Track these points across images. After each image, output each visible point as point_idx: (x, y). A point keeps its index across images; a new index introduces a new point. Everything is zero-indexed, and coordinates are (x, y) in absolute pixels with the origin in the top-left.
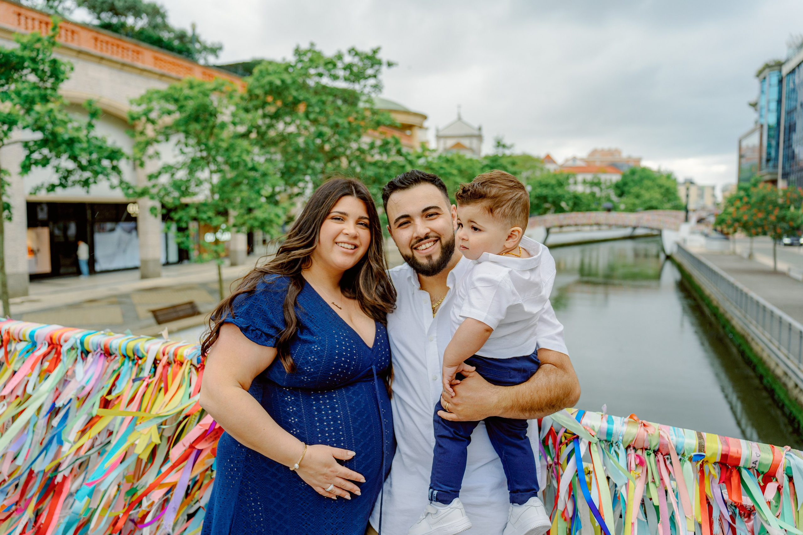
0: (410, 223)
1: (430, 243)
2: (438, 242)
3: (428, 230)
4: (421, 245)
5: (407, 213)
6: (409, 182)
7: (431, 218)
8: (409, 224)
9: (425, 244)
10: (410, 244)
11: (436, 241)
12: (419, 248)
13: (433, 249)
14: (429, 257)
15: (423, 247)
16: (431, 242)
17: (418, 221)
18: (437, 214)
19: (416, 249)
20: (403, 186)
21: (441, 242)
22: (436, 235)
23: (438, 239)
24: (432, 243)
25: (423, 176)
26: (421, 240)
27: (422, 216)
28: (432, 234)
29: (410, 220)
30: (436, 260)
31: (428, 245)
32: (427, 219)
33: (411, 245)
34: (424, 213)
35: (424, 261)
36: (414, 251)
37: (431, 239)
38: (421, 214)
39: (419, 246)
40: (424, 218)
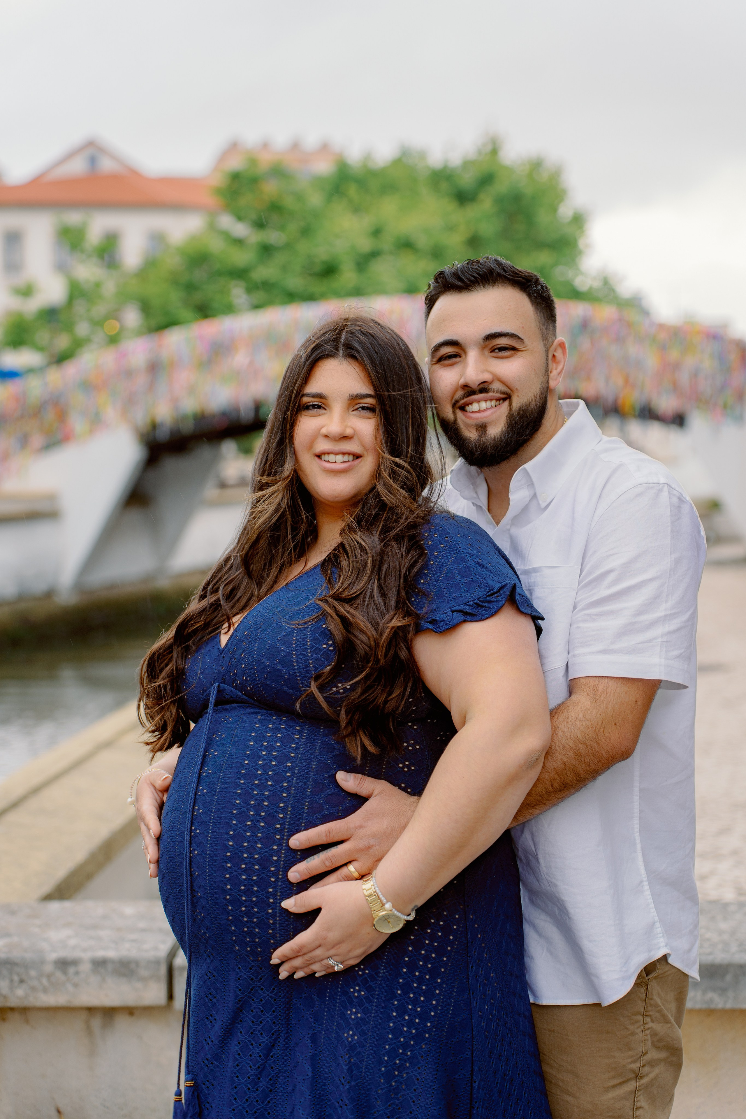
0: (460, 357)
1: (488, 403)
2: (507, 403)
3: (487, 377)
4: (471, 404)
5: (455, 338)
6: (472, 278)
7: (501, 354)
8: (458, 359)
9: (478, 402)
10: (453, 397)
11: (504, 400)
12: (469, 408)
13: (492, 414)
14: (482, 428)
15: (475, 407)
16: (491, 400)
17: (473, 356)
18: (514, 349)
19: (463, 408)
20: (459, 283)
21: (510, 404)
22: (503, 388)
23: (507, 397)
24: (493, 403)
25: (505, 271)
26: (472, 392)
27: (483, 348)
28: (496, 386)
29: (460, 352)
30: (493, 436)
31: (484, 405)
32: (493, 354)
33: (453, 401)
34: (488, 342)
35: (471, 435)
36: (459, 414)
37: (491, 394)
38: (482, 343)
39: (468, 405)
40: (487, 352)
